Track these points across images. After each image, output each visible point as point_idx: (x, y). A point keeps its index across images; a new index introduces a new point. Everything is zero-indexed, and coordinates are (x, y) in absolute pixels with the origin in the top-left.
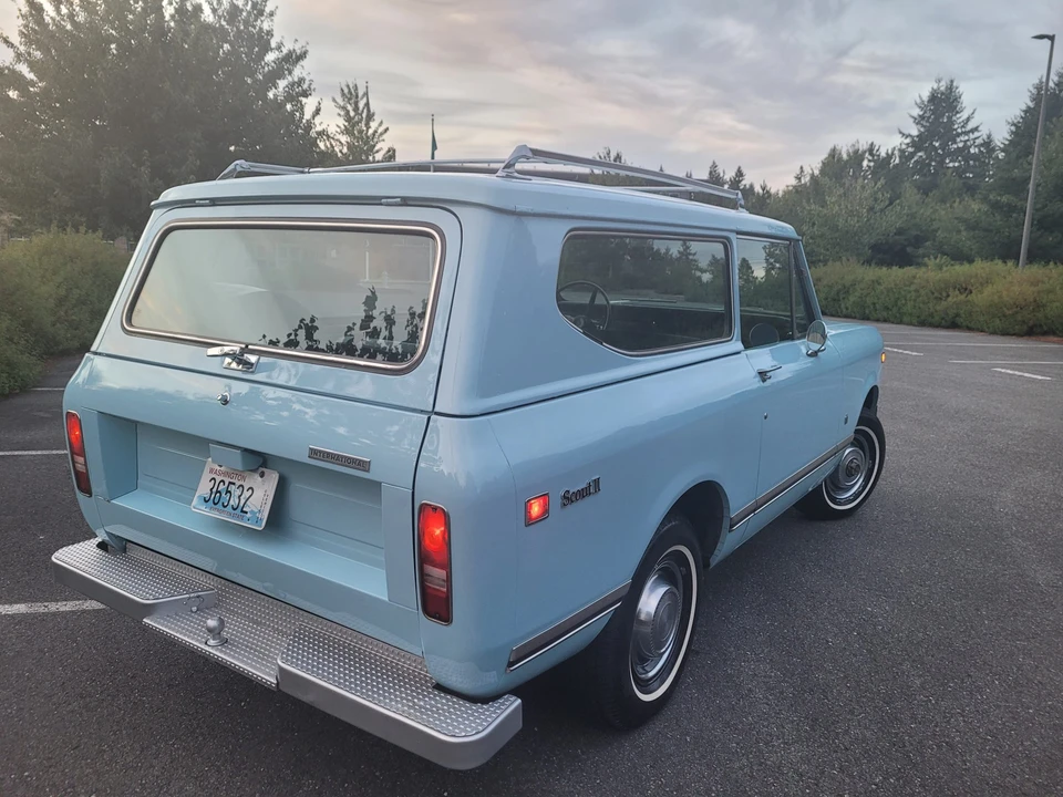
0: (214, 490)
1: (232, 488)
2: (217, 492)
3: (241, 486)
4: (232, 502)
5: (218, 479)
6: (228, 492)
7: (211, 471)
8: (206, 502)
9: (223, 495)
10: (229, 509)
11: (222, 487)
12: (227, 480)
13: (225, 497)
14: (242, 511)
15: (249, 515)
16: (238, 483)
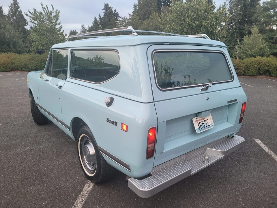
0: (199, 125)
1: (203, 122)
2: (200, 125)
3: (205, 120)
4: (205, 125)
5: (199, 122)
6: (203, 124)
7: (195, 122)
8: (199, 129)
9: (202, 125)
10: (206, 127)
11: (201, 124)
12: (201, 121)
13: (203, 125)
14: (209, 126)
15: (210, 126)
16: (204, 120)
